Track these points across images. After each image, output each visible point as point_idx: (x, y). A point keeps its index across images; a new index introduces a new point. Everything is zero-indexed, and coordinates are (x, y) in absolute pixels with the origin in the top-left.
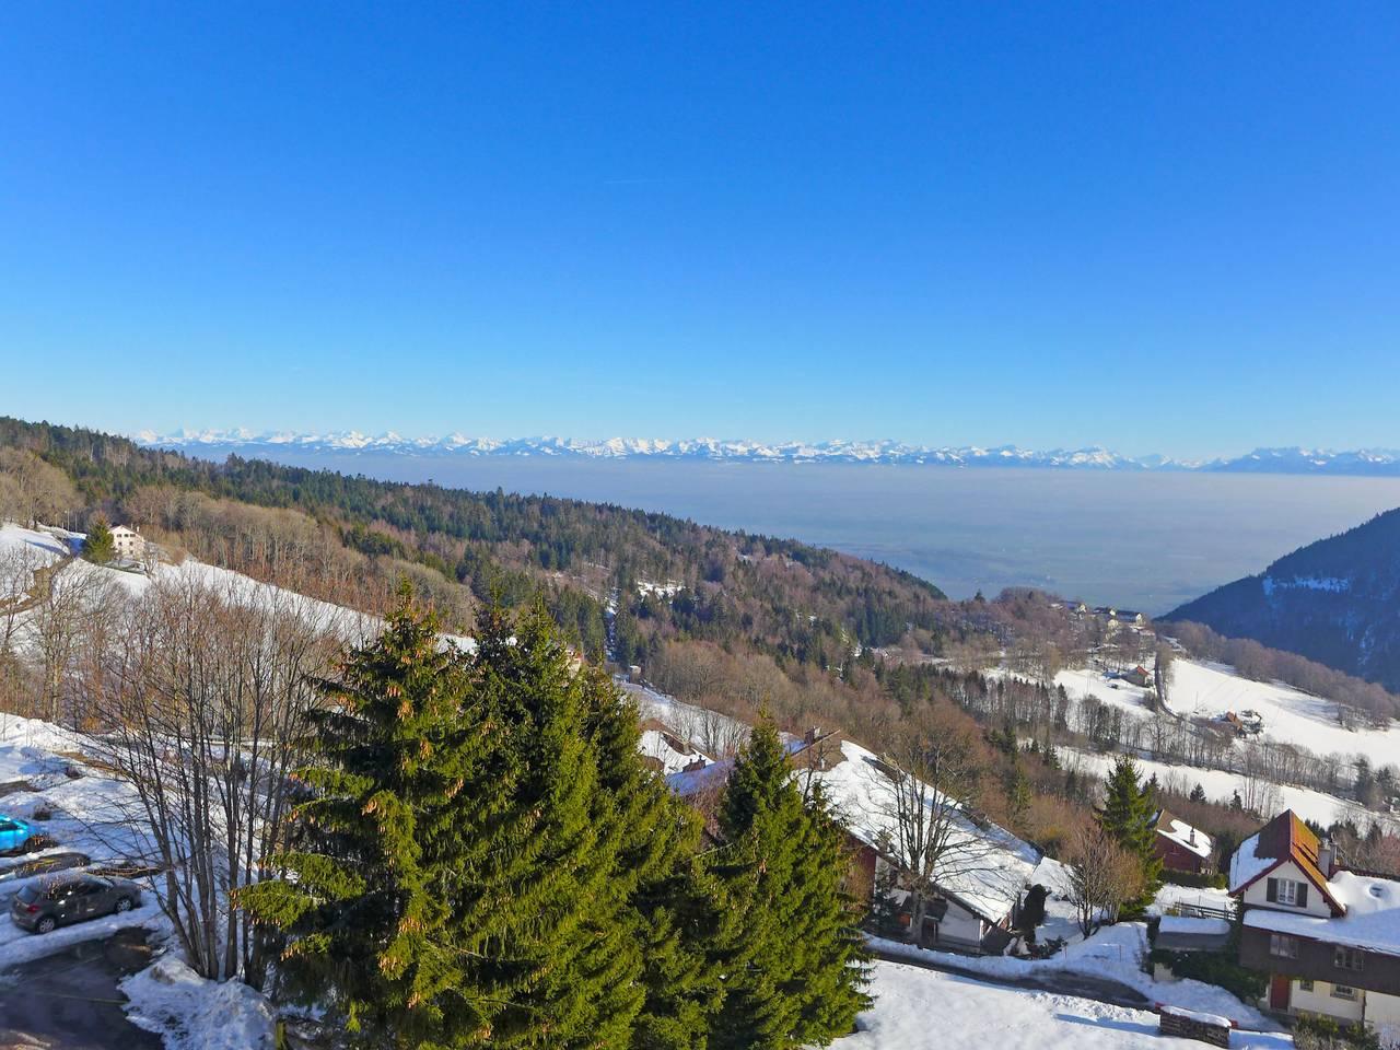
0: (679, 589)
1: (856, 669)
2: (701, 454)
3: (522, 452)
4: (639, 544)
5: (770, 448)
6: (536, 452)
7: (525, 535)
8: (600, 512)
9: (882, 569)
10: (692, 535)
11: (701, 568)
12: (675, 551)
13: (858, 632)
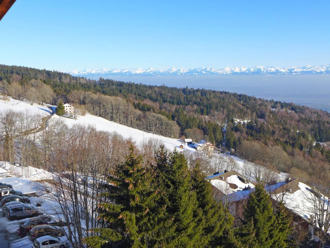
0: (249, 121)
1: (314, 150)
2: (258, 72)
3: (195, 73)
4: (235, 106)
5: (284, 69)
6: (200, 73)
7: (195, 103)
8: (222, 94)
9: (325, 113)
10: (254, 102)
11: (257, 113)
12: (248, 108)
13: (315, 136)
